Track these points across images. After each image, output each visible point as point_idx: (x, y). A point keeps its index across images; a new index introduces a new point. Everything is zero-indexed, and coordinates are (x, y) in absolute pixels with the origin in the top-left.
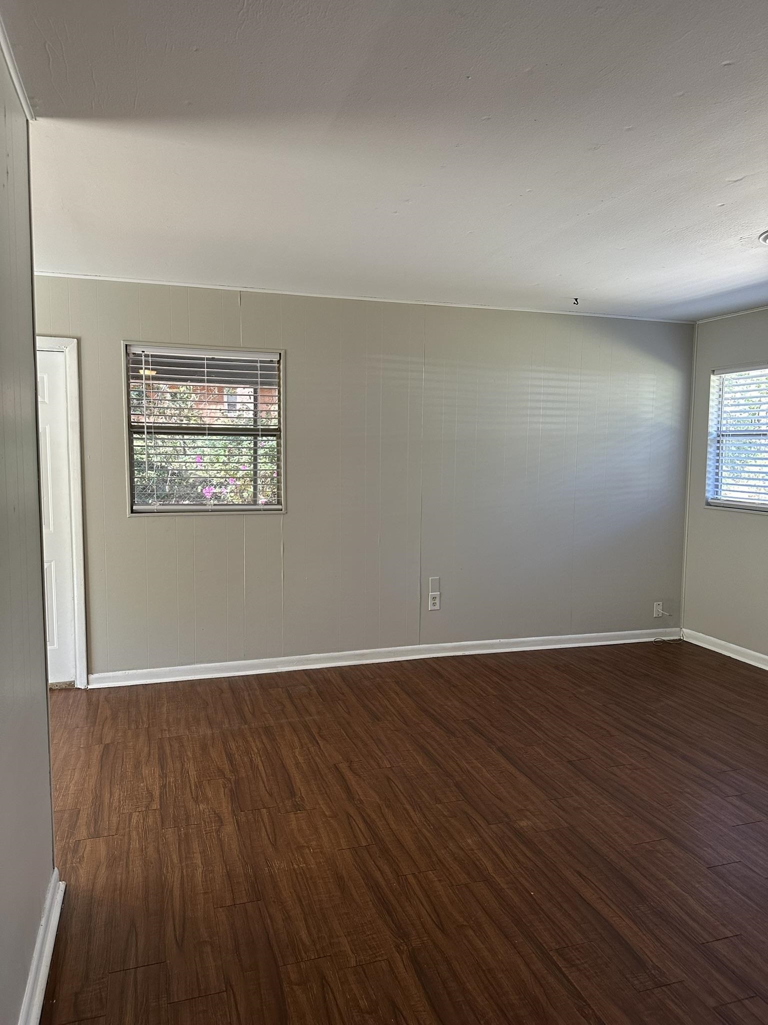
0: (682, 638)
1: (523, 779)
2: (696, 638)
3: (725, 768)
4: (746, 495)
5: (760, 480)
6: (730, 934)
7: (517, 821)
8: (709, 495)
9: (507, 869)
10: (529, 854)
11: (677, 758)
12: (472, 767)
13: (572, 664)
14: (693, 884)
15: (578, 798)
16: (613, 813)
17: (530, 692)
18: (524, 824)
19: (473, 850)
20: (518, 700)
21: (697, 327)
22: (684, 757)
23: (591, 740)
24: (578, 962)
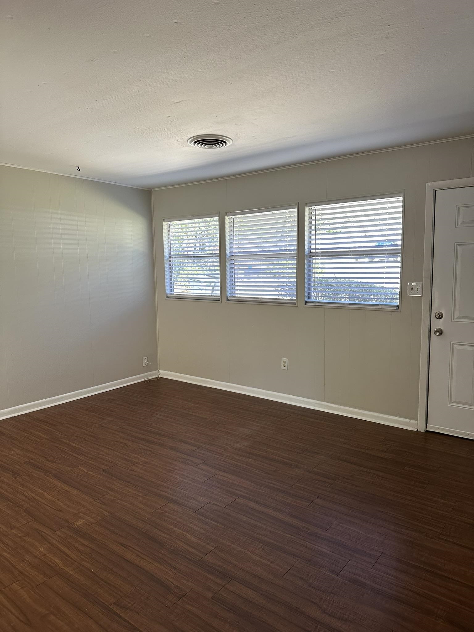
0: (159, 376)
1: (75, 492)
2: (168, 375)
3: (194, 448)
4: (180, 291)
5: (186, 282)
6: (211, 548)
7: (74, 523)
8: (168, 292)
9: (72, 559)
10: (86, 543)
11: (167, 449)
12: (36, 494)
13: (97, 406)
14: (188, 525)
15: (112, 493)
16: (136, 496)
17: (71, 431)
18: (79, 523)
19: (45, 555)
20: (64, 438)
21: (152, 192)
22: (171, 448)
23: (116, 453)
24: (130, 605)
